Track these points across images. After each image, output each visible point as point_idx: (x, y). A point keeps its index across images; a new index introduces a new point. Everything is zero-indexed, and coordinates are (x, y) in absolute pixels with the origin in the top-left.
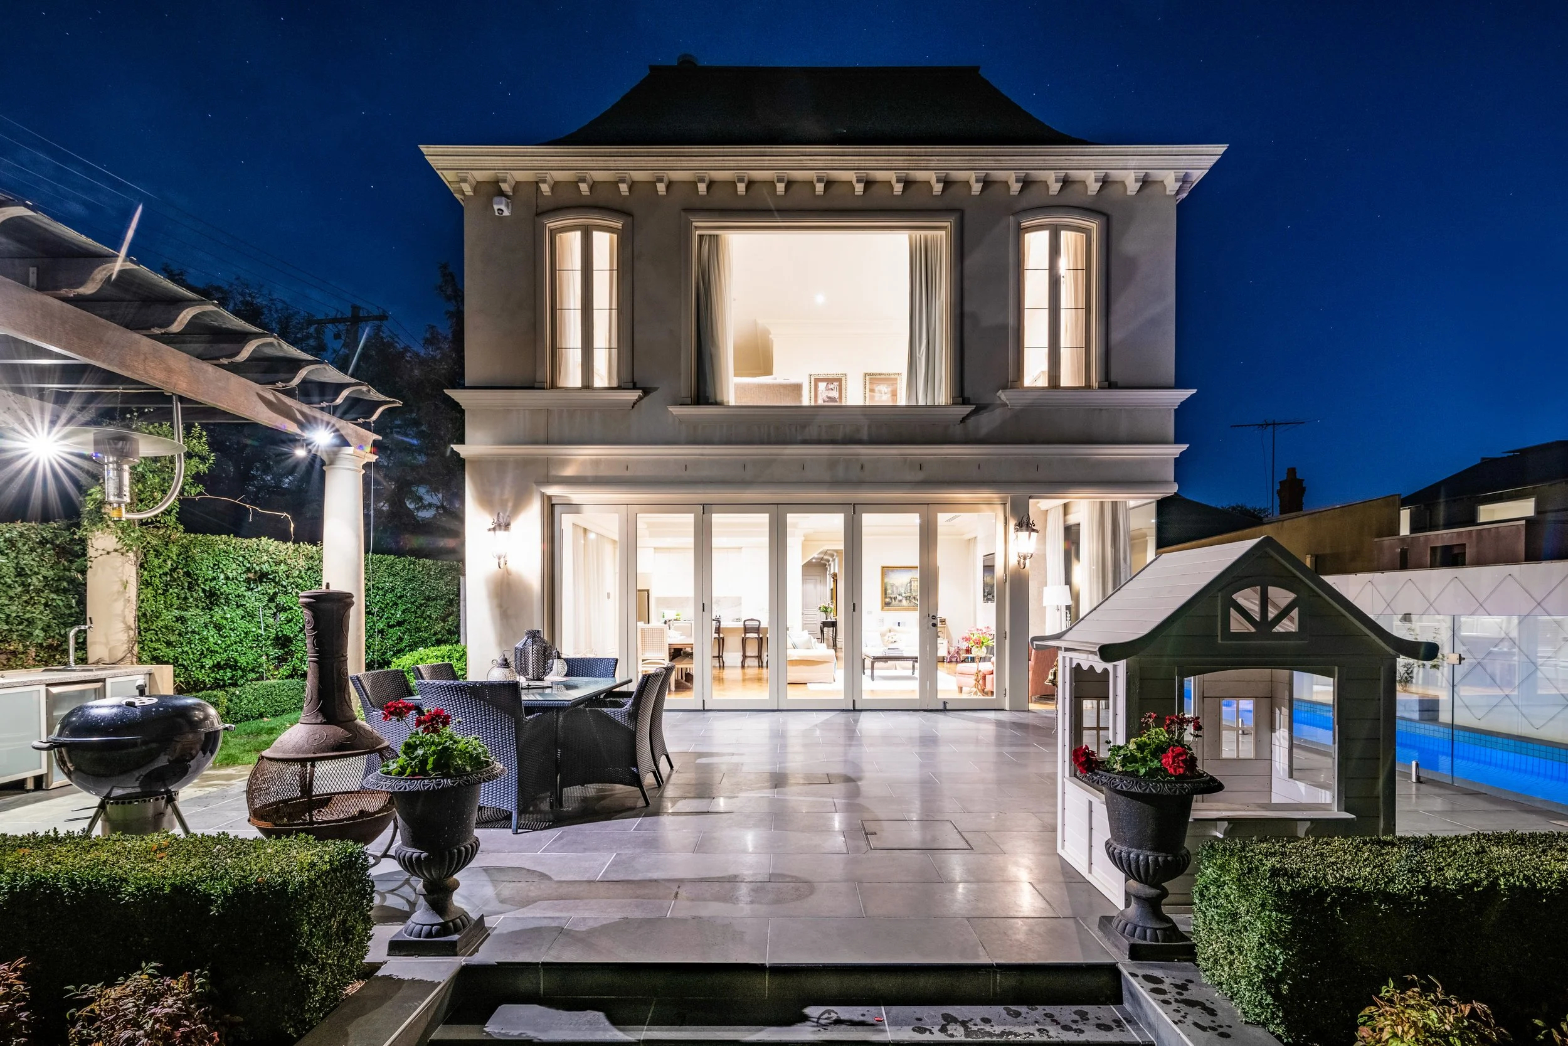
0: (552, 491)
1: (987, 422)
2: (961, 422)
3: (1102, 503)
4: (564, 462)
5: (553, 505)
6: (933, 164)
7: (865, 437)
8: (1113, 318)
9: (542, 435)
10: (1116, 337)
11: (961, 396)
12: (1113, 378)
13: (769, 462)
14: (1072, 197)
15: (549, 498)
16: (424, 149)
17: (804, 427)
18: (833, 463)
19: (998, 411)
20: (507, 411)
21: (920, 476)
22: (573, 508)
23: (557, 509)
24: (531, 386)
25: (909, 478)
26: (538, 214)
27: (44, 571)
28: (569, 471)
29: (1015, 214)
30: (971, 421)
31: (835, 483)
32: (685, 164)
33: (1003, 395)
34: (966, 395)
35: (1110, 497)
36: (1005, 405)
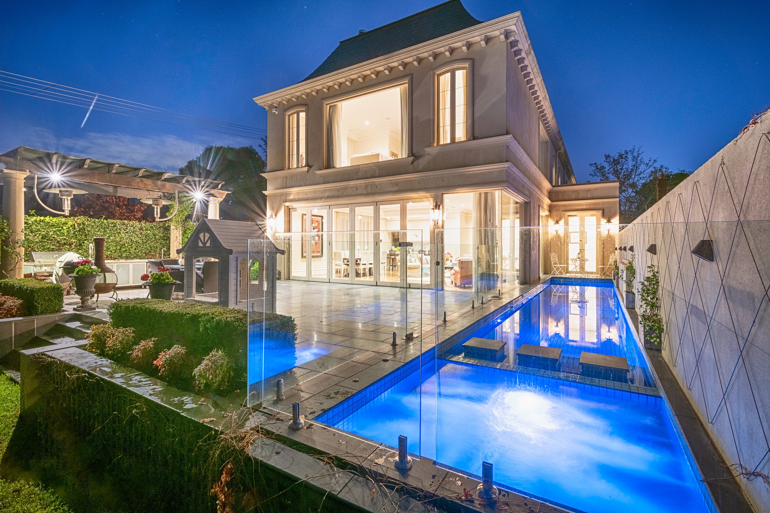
0: (287, 204)
1: (422, 162)
2: (411, 164)
3: (480, 194)
4: (290, 194)
5: (290, 209)
6: (394, 60)
7: (377, 175)
8: (476, 107)
9: (285, 186)
10: (477, 115)
11: (411, 153)
12: (476, 135)
13: (346, 188)
14: (456, 55)
15: (288, 207)
16: (254, 99)
17: (357, 173)
18: (366, 187)
19: (427, 157)
20: (277, 178)
21: (396, 188)
22: (295, 209)
23: (291, 210)
24: (282, 169)
25: (392, 190)
26: (284, 111)
27: (160, 235)
28: (291, 197)
29: (432, 70)
30: (416, 163)
31: (367, 195)
32: (317, 84)
33: (427, 150)
34: (414, 152)
35: (483, 190)
36: (429, 154)
